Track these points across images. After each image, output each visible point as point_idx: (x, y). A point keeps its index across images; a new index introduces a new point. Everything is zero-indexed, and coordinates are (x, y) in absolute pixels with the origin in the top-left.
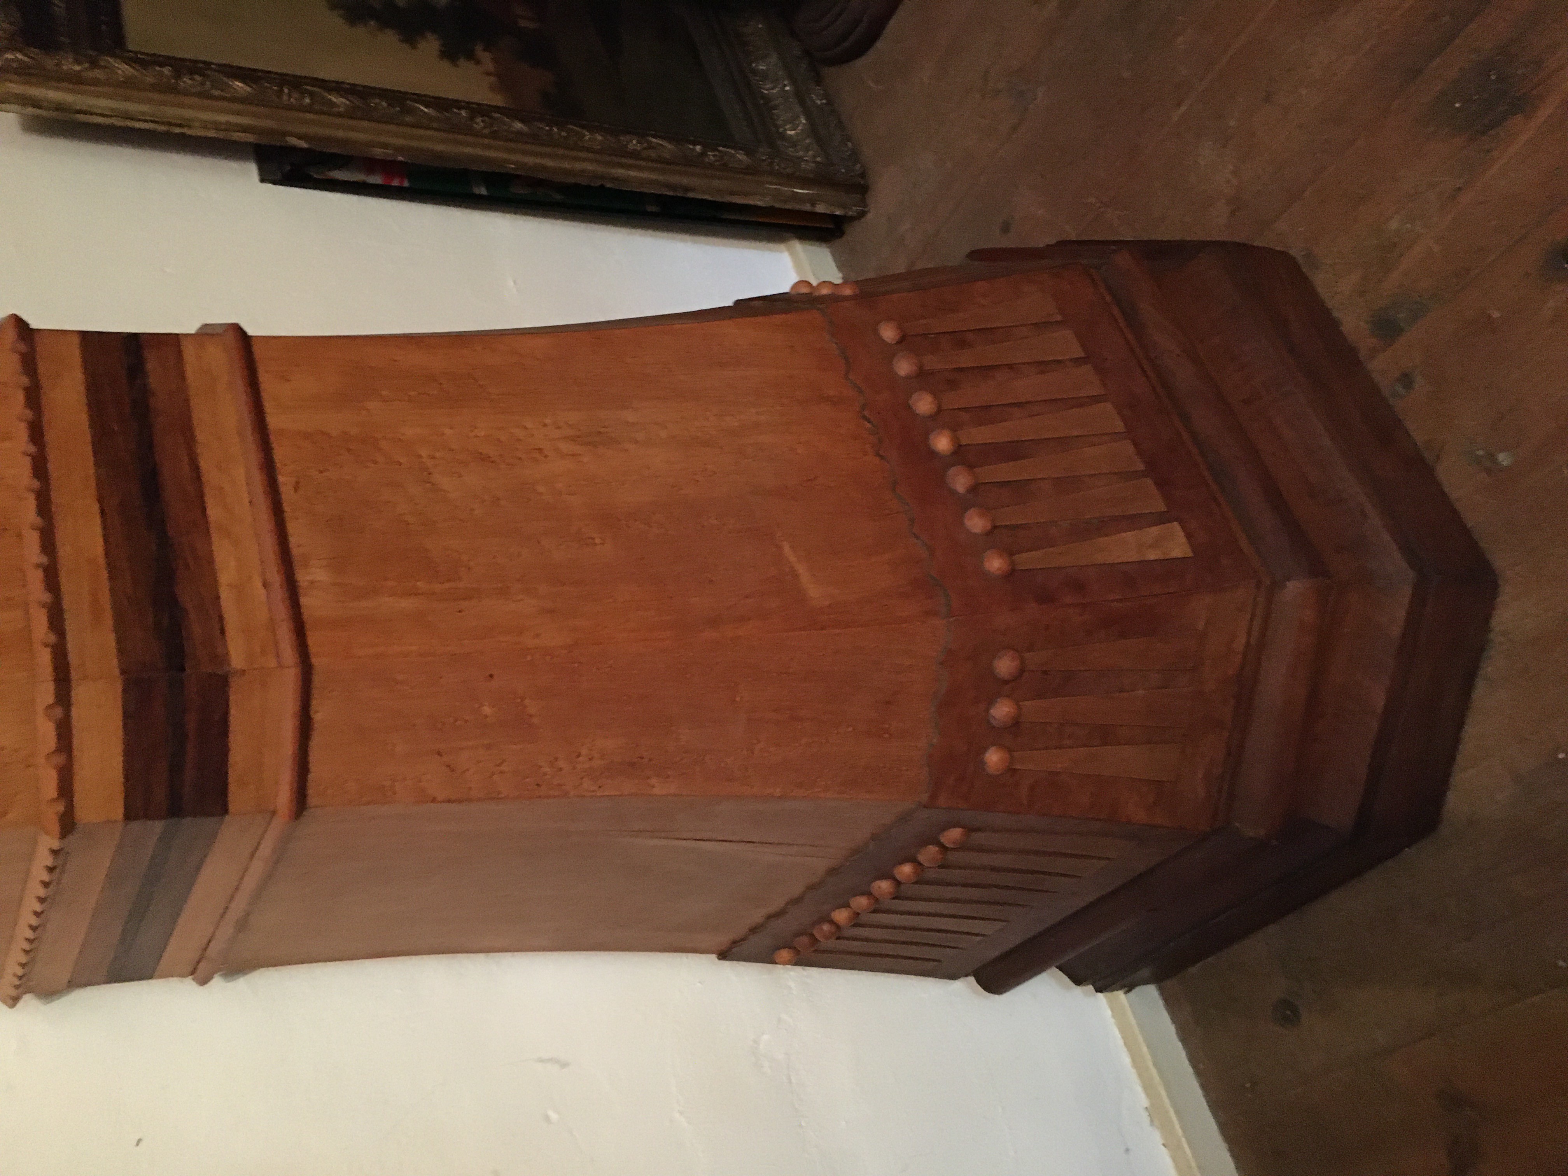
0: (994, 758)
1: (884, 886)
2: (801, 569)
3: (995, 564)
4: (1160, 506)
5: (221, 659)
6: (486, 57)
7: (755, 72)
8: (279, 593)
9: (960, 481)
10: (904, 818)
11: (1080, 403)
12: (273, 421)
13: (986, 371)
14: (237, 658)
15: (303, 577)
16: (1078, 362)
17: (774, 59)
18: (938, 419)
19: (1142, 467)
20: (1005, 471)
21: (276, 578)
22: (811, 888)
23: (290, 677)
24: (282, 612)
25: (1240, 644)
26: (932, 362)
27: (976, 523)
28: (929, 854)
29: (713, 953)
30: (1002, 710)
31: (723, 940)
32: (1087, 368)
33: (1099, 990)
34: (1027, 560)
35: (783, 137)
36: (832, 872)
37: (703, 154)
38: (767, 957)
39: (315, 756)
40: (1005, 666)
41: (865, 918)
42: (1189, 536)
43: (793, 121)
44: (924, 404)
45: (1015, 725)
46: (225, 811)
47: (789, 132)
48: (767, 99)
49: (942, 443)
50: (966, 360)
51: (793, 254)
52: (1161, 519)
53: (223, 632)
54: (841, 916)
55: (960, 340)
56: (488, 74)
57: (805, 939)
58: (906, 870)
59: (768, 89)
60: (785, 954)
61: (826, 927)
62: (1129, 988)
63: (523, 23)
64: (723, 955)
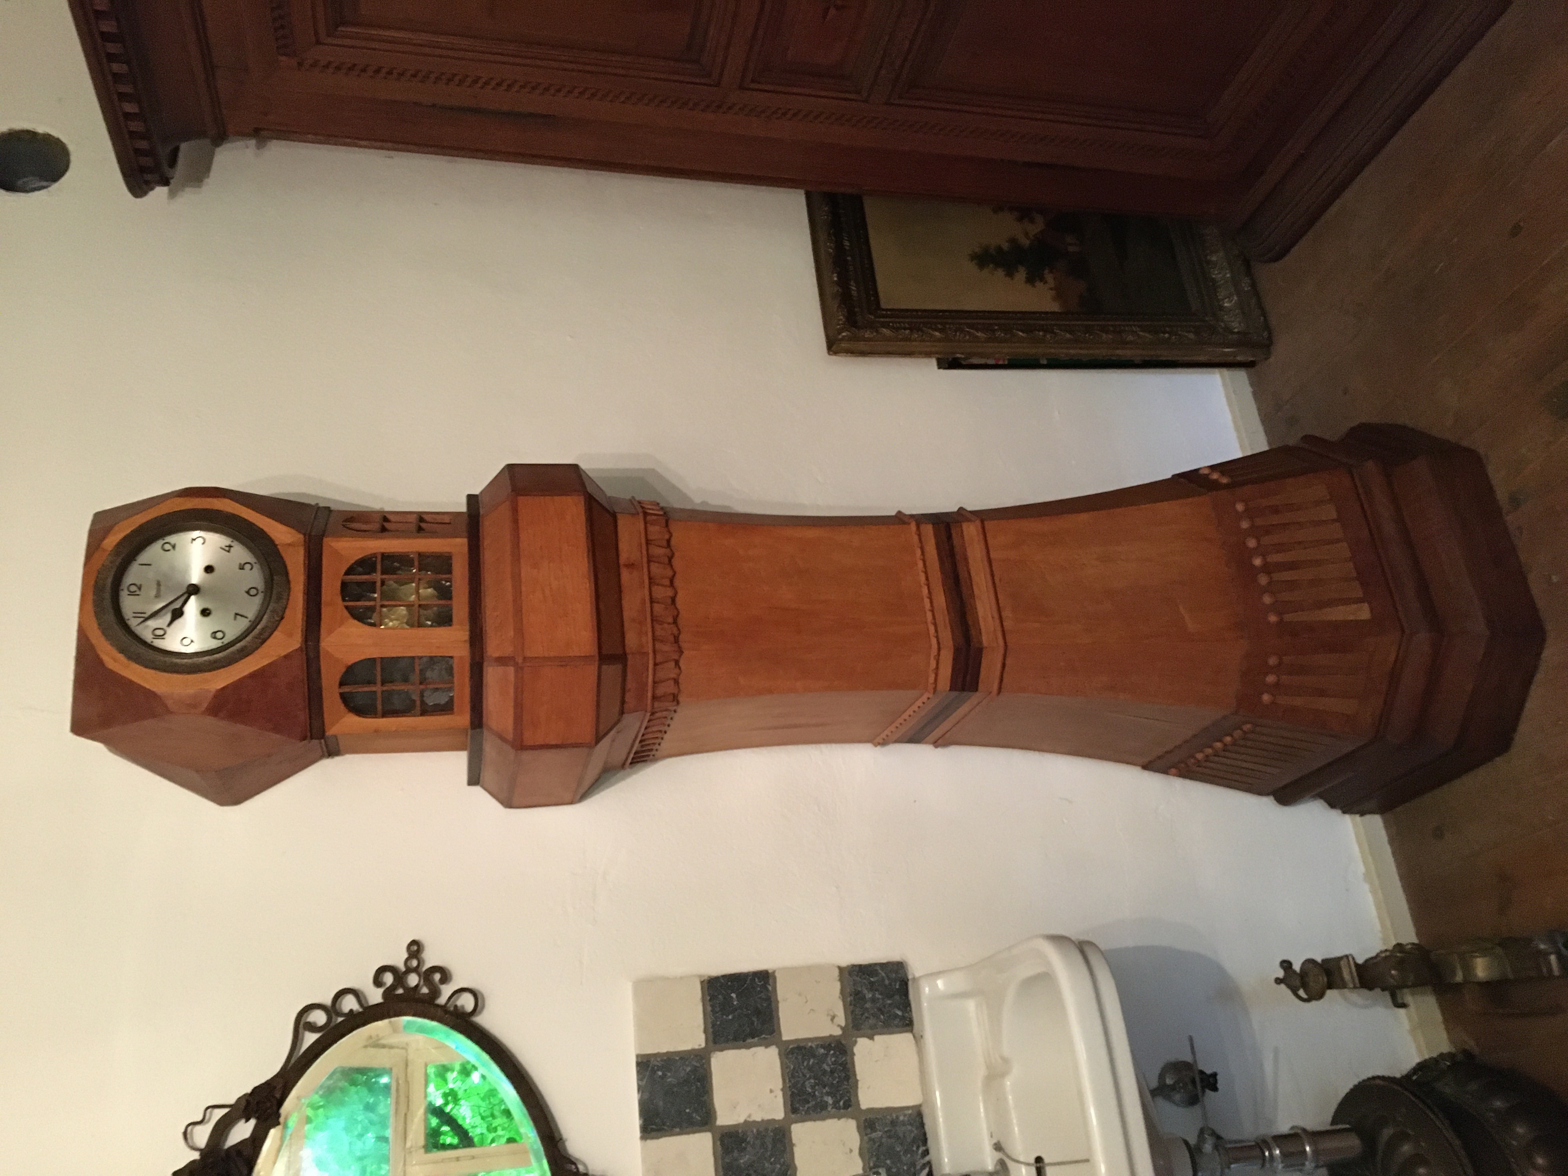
0: (1266, 698)
1: (1218, 745)
2: (1187, 617)
3: (1273, 618)
4: (1360, 594)
5: (981, 643)
6: (1049, 277)
7: (1209, 262)
8: (998, 621)
9: (1263, 580)
10: (1225, 718)
11: (1331, 542)
12: (992, 556)
13: (1284, 526)
14: (985, 643)
15: (1004, 614)
16: (1334, 521)
17: (1221, 254)
18: (1256, 552)
19: (1355, 575)
20: (1286, 576)
21: (996, 615)
22: (1186, 742)
23: (1002, 651)
24: (999, 628)
25: (1392, 657)
26: (1259, 522)
27: (1267, 599)
28: (1237, 734)
29: (1139, 766)
30: (1271, 679)
31: (1145, 760)
32: (1338, 524)
33: (1344, 812)
34: (1288, 617)
35: (1221, 308)
36: (1195, 736)
37: (1169, 338)
38: (1165, 771)
39: (1005, 675)
40: (1273, 661)
41: (1212, 758)
42: (1372, 610)
43: (1229, 296)
44: (1252, 543)
45: (1277, 685)
46: (977, 690)
47: (1226, 305)
48: (1214, 281)
49: (1258, 562)
50: (1275, 520)
51: (1222, 377)
52: (1360, 601)
53: (980, 633)
54: (1200, 756)
55: (1275, 510)
56: (1051, 289)
57: (1183, 765)
58: (1228, 739)
59: (1216, 274)
60: (1173, 770)
61: (1192, 760)
62: (1362, 814)
63: (1071, 249)
64: (1145, 767)
